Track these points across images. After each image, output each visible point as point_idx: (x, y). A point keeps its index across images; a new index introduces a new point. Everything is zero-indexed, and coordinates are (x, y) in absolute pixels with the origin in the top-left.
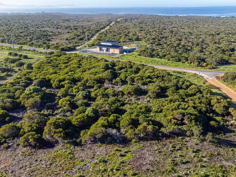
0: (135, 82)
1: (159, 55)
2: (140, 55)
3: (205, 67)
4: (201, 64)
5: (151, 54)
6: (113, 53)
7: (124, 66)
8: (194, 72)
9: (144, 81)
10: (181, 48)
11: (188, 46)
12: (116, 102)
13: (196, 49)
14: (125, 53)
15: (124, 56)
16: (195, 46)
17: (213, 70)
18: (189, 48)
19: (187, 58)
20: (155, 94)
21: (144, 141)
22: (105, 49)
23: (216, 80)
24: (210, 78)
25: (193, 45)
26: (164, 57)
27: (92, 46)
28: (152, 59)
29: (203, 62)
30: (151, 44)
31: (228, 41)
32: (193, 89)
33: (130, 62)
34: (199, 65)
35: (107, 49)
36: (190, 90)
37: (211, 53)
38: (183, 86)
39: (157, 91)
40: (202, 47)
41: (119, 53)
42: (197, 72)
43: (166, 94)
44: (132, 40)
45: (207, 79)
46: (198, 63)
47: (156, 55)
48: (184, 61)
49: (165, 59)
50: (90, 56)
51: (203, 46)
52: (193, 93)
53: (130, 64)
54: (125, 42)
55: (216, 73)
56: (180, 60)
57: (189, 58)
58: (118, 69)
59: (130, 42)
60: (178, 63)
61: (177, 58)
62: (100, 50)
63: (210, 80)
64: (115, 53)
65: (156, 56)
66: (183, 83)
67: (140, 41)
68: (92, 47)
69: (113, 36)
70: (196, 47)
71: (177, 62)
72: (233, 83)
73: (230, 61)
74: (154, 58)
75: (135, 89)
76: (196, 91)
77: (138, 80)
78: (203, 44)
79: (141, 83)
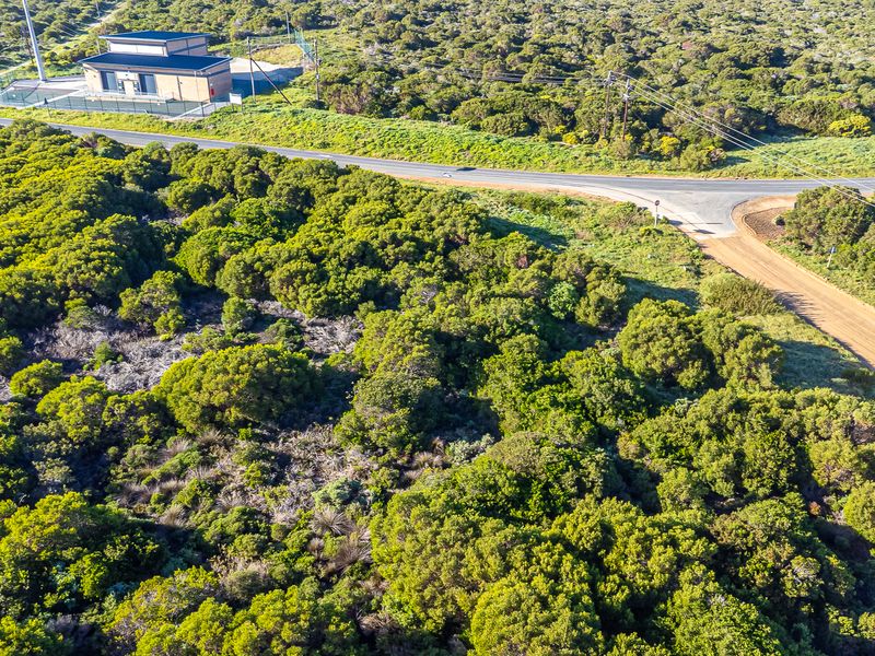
0: (274, 299)
1: (422, 102)
2: (320, 105)
3: (669, 159)
4: (647, 143)
5: (377, 97)
6: (178, 98)
8: (621, 196)
9: (332, 286)
10: (530, 59)
11: (563, 45)
12: (68, 554)
13: (607, 62)
14: (235, 99)
15: (232, 112)
16: (596, 46)
17: (713, 176)
18: (569, 57)
19: (568, 111)
22: (134, 76)
23: (750, 239)
24: (720, 233)
25: (584, 41)
26: (449, 112)
27: (71, 67)
28: (385, 124)
29: (654, 132)
30: (382, 41)
31: (730, 17)
32: (650, 339)
33: (254, 152)
34: (640, 150)
35: (142, 77)
36: (637, 346)
37: (682, 82)
38: (579, 312)
40: (631, 50)
41: (205, 95)
42: (640, 193)
43: (481, 394)
44: (284, 27)
45: (700, 238)
46: (629, 138)
47: (406, 100)
48: (558, 130)
49: (455, 123)
50: (20, 127)
51: (633, 45)
52: (656, 366)
53: (255, 168)
54: (251, 35)
55: (740, 195)
56: (533, 127)
57: (578, 113)
59: (275, 34)
60: (528, 140)
61: (517, 114)
62: (105, 87)
63: (723, 240)
64: (186, 97)
65: (409, 108)
66: (580, 291)
67: (328, 27)
68: (73, 71)
69: (198, 9)
70: (602, 52)
71: (519, 139)
72: (861, 259)
73: (783, 118)
74: (397, 121)
75: (249, 384)
76: (675, 353)
77: (288, 280)
78: (631, 33)
79: (309, 307)
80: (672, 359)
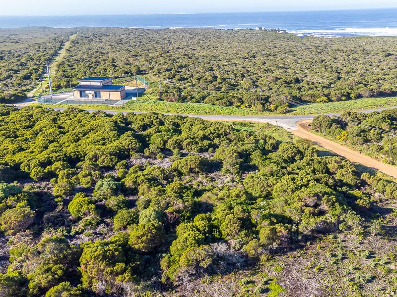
0: (184, 149)
1: (193, 98)
2: (161, 100)
3: (274, 111)
4: (266, 107)
5: (180, 96)
6: (109, 99)
7: (147, 121)
8: (265, 121)
9: (200, 145)
10: (221, 83)
11: (229, 78)
12: (184, 191)
13: (245, 83)
14: (134, 99)
15: (133, 103)
16: (240, 78)
17: (287, 115)
18: (233, 82)
19: (240, 99)
20: (237, 166)
21: (279, 254)
23: (302, 130)
24: (294, 129)
25: (236, 77)
26: (203, 100)
27: (58, 90)
28: (185, 104)
29: (268, 104)
30: (169, 78)
31: (277, 67)
32: (287, 150)
33: (155, 114)
34: (265, 109)
35: (95, 93)
36: (284, 152)
37: (271, 89)
38: (266, 147)
39: (239, 161)
40: (251, 79)
41: (119, 98)
42: (269, 120)
43: (251, 163)
44: (130, 74)
45: (289, 130)
46: (261, 106)
47: (189, 97)
48: (239, 104)
49: (206, 103)
50: (71, 110)
51: (252, 77)
52: (290, 156)
53: (157, 118)
54: (118, 77)
55: (297, 119)
56: (231, 104)
57: (244, 99)
58: (139, 129)
59: (127, 76)
60: (231, 108)
61: (225, 100)
62: (81, 96)
63: (295, 131)
64: (111, 99)
65: (191, 100)
66: (265, 142)
67: (145, 74)
68: (59, 91)
69: (88, 68)
70: (242, 80)
71: (227, 107)
72: (332, 132)
73: (303, 98)
74: (188, 104)
75: (199, 163)
76: (294, 152)
77: (188, 144)
78: (250, 74)
79: (196, 150)
80: (293, 154)
